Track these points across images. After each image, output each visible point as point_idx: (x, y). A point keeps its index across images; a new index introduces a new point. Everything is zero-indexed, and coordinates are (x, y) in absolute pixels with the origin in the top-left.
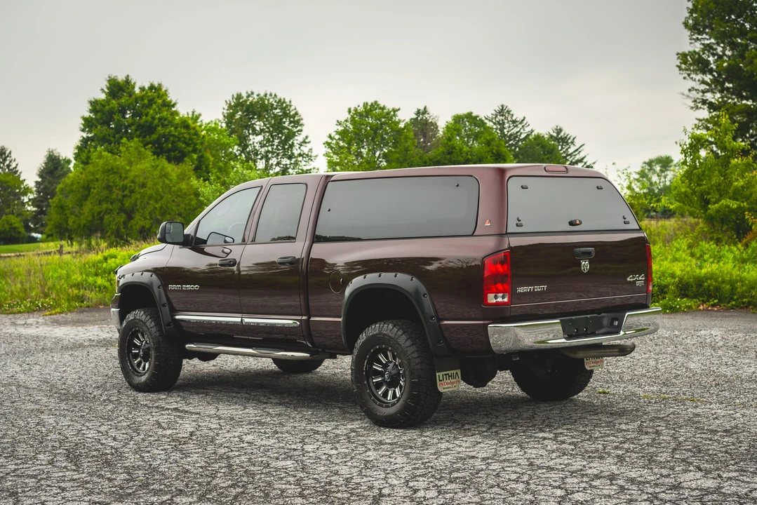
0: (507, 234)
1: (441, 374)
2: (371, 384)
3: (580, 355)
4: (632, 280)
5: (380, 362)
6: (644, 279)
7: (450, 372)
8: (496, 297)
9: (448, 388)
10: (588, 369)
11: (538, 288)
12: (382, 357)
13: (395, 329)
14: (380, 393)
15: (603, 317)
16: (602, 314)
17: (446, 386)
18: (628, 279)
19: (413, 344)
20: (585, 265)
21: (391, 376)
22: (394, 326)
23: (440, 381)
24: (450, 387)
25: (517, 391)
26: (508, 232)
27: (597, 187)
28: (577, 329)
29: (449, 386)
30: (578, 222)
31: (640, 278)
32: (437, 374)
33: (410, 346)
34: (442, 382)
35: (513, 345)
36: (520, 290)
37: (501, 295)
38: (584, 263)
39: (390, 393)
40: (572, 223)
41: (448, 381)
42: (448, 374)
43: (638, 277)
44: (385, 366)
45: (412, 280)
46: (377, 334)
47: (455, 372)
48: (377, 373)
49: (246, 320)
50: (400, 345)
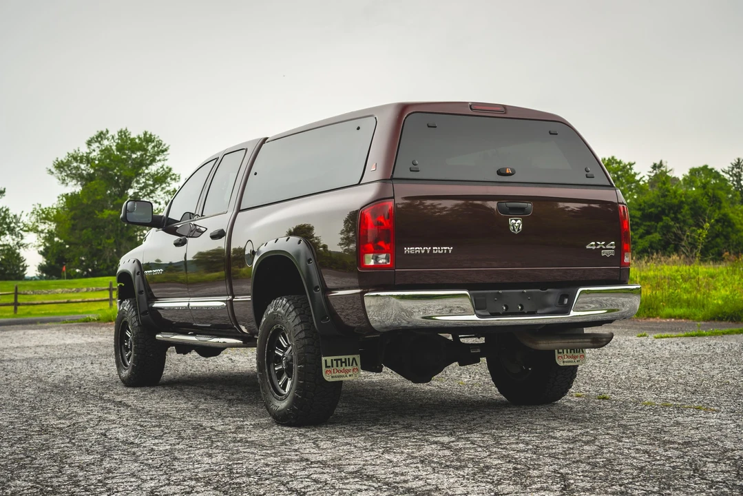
0: (392, 179)
1: (329, 359)
2: (273, 373)
3: (543, 345)
4: (594, 248)
5: (281, 347)
6: (614, 247)
7: (343, 357)
8: (376, 259)
9: (340, 376)
10: (562, 364)
11: (436, 250)
12: (282, 340)
13: (288, 305)
14: (280, 383)
15: (548, 293)
16: (548, 290)
17: (337, 374)
18: (588, 247)
19: (302, 322)
20: (516, 223)
21: (287, 363)
22: (287, 302)
23: (326, 367)
24: (342, 376)
25: (494, 392)
26: (394, 177)
27: (550, 132)
28: (506, 306)
29: (342, 374)
30: (508, 171)
31: (608, 247)
32: (323, 359)
33: (299, 324)
34: (331, 369)
35: (395, 320)
36: (409, 250)
37: (384, 256)
38: (514, 221)
39: (289, 383)
40: (500, 173)
41: (340, 368)
42: (341, 360)
43: (604, 245)
44: (285, 350)
45: (299, 243)
46: (273, 312)
47: (351, 357)
48: (278, 360)
49: (192, 304)
50: (289, 324)
